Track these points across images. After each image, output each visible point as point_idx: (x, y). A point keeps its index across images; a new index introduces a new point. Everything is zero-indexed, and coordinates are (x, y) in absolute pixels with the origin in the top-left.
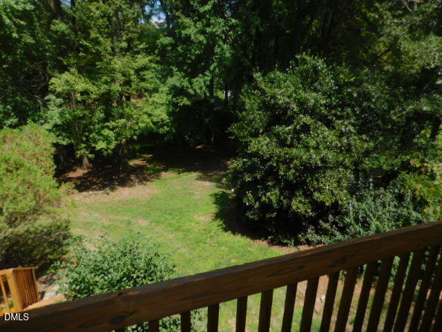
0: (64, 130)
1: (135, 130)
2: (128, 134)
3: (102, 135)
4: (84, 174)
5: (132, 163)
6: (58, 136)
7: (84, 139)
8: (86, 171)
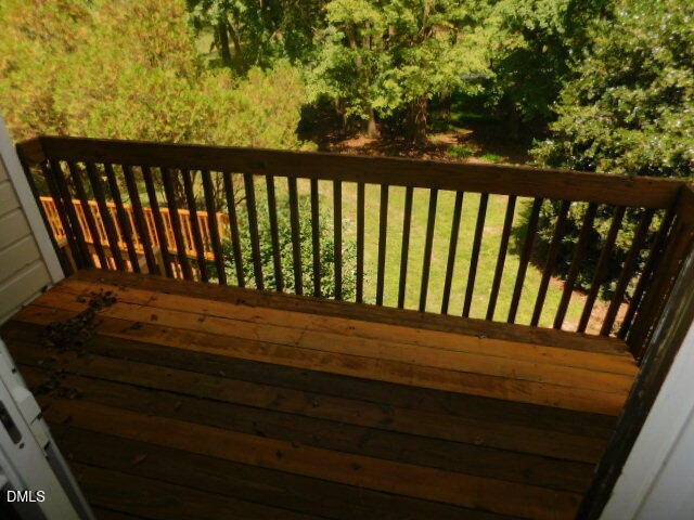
0: (337, 78)
1: (431, 85)
2: (421, 90)
3: (383, 88)
4: (366, 144)
5: (436, 139)
6: (330, 85)
7: (360, 91)
8: (369, 141)
